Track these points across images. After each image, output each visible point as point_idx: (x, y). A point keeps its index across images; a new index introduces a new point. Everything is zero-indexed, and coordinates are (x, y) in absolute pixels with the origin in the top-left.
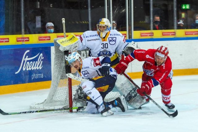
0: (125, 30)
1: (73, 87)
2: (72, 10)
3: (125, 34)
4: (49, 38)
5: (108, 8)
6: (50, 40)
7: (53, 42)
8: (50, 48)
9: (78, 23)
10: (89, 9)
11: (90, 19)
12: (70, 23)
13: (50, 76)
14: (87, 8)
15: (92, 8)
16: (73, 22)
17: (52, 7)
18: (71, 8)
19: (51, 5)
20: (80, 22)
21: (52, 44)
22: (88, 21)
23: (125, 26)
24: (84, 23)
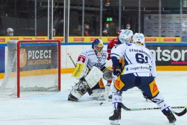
0: (63, 36)
1: (20, 78)
2: (22, 19)
3: (63, 39)
4: (4, 40)
5: (50, 18)
6: (4, 41)
7: (7, 43)
8: (5, 47)
9: (26, 29)
10: (36, 19)
11: (36, 27)
12: (20, 29)
13: (3, 69)
14: (34, 18)
15: (37, 18)
16: (23, 29)
17: (7, 16)
18: (21, 17)
19: (7, 14)
20: (29, 29)
21: (6, 45)
22: (35, 28)
23: (63, 33)
24: (31, 29)
